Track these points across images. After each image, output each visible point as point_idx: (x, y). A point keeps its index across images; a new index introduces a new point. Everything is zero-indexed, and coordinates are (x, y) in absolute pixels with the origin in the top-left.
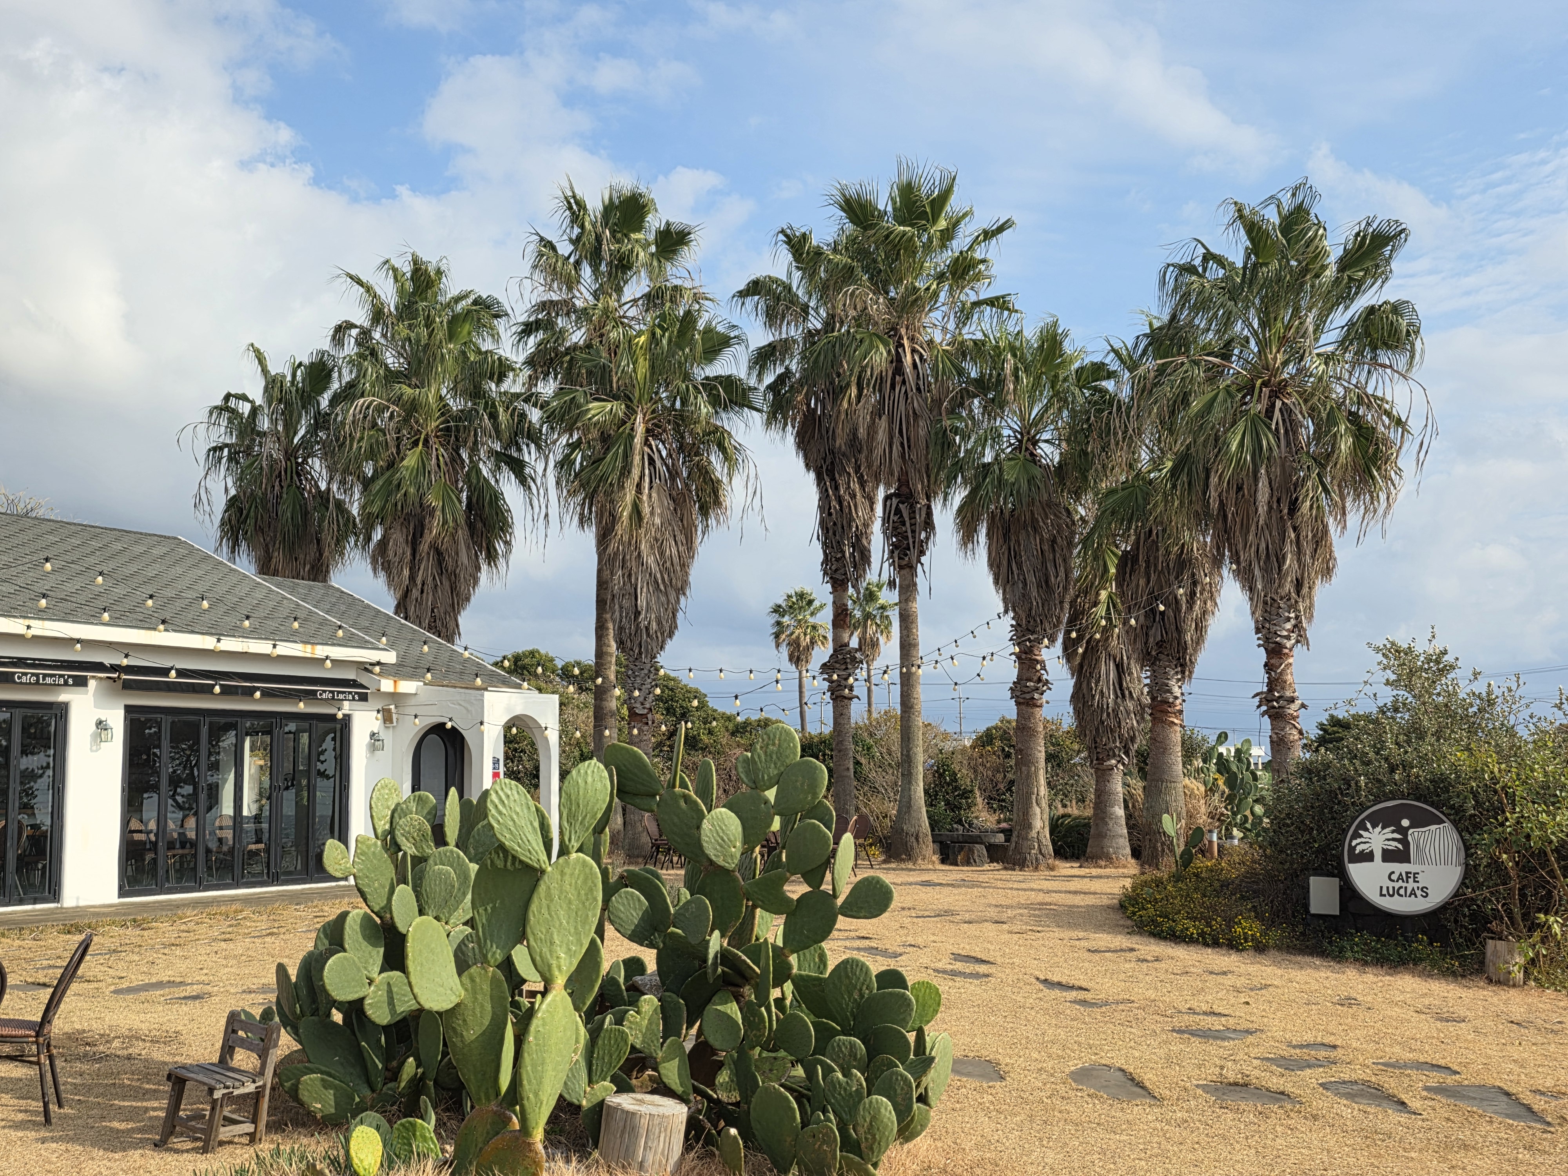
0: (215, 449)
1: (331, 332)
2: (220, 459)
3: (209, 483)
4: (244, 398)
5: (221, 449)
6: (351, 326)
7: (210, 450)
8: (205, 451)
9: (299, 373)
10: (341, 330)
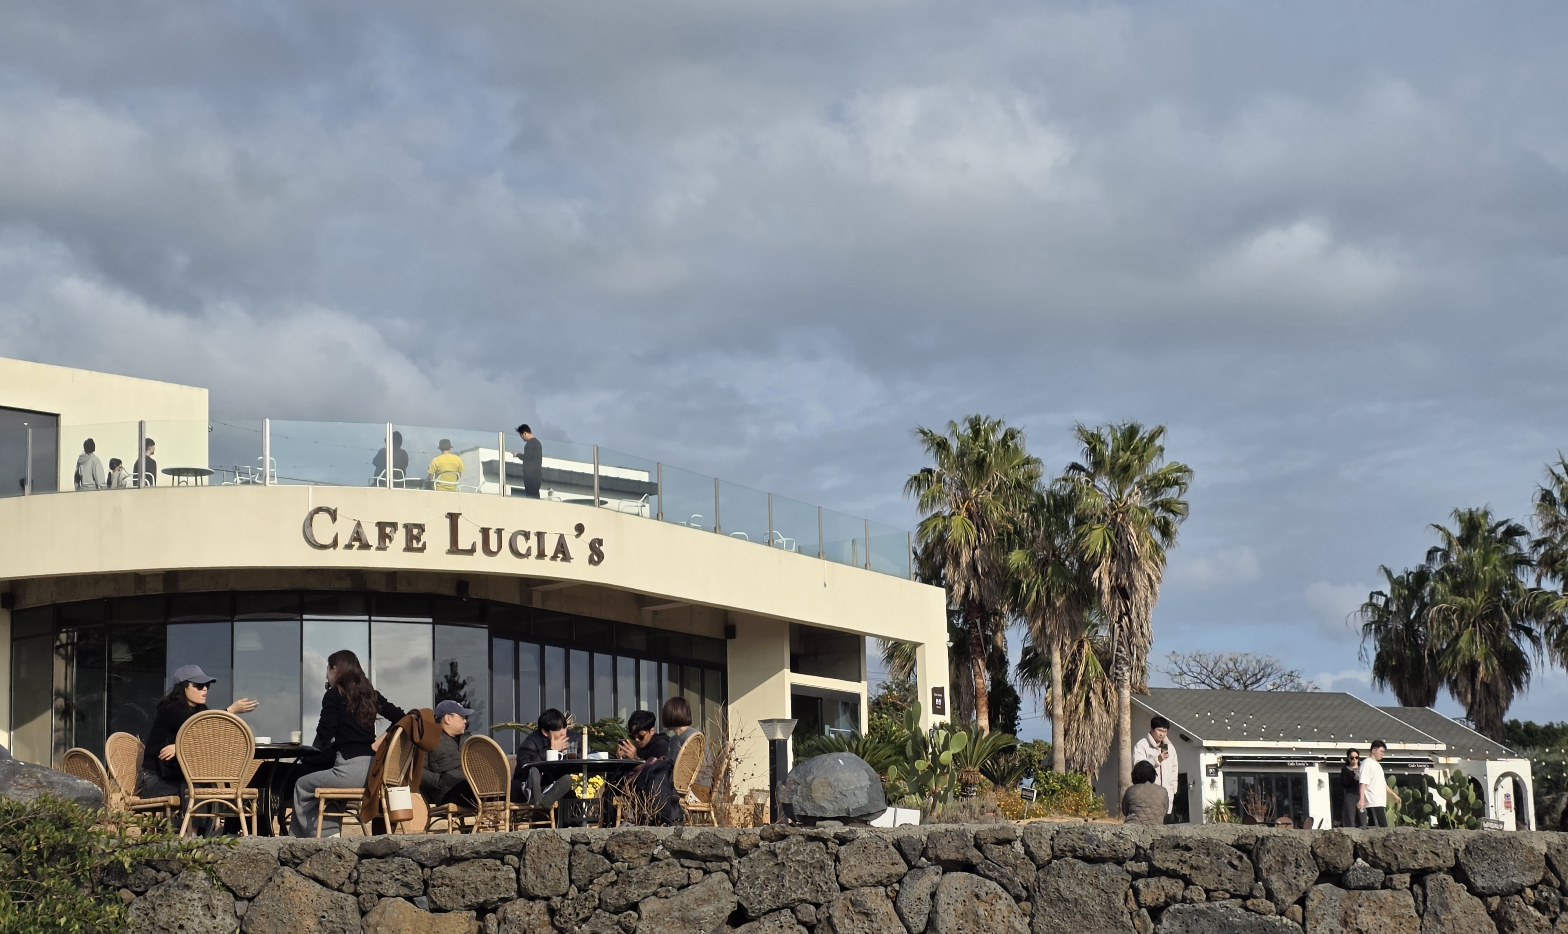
0: (1367, 625)
1: (1426, 555)
2: (1371, 630)
3: (1366, 645)
4: (1380, 593)
5: (1371, 624)
6: (1436, 549)
7: (1364, 626)
8: (1362, 627)
9: (1410, 577)
10: (1431, 553)
